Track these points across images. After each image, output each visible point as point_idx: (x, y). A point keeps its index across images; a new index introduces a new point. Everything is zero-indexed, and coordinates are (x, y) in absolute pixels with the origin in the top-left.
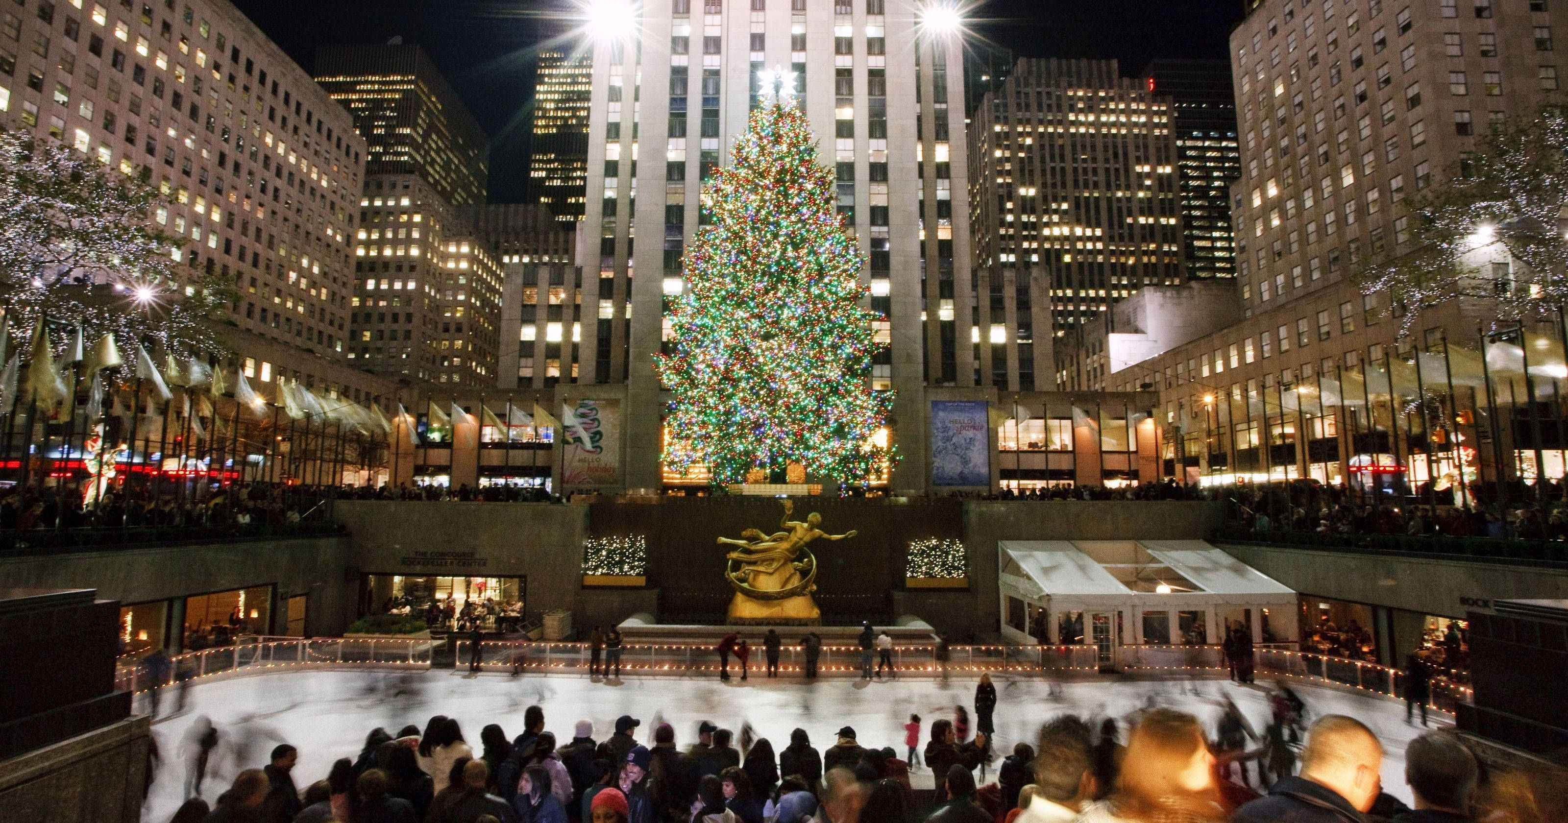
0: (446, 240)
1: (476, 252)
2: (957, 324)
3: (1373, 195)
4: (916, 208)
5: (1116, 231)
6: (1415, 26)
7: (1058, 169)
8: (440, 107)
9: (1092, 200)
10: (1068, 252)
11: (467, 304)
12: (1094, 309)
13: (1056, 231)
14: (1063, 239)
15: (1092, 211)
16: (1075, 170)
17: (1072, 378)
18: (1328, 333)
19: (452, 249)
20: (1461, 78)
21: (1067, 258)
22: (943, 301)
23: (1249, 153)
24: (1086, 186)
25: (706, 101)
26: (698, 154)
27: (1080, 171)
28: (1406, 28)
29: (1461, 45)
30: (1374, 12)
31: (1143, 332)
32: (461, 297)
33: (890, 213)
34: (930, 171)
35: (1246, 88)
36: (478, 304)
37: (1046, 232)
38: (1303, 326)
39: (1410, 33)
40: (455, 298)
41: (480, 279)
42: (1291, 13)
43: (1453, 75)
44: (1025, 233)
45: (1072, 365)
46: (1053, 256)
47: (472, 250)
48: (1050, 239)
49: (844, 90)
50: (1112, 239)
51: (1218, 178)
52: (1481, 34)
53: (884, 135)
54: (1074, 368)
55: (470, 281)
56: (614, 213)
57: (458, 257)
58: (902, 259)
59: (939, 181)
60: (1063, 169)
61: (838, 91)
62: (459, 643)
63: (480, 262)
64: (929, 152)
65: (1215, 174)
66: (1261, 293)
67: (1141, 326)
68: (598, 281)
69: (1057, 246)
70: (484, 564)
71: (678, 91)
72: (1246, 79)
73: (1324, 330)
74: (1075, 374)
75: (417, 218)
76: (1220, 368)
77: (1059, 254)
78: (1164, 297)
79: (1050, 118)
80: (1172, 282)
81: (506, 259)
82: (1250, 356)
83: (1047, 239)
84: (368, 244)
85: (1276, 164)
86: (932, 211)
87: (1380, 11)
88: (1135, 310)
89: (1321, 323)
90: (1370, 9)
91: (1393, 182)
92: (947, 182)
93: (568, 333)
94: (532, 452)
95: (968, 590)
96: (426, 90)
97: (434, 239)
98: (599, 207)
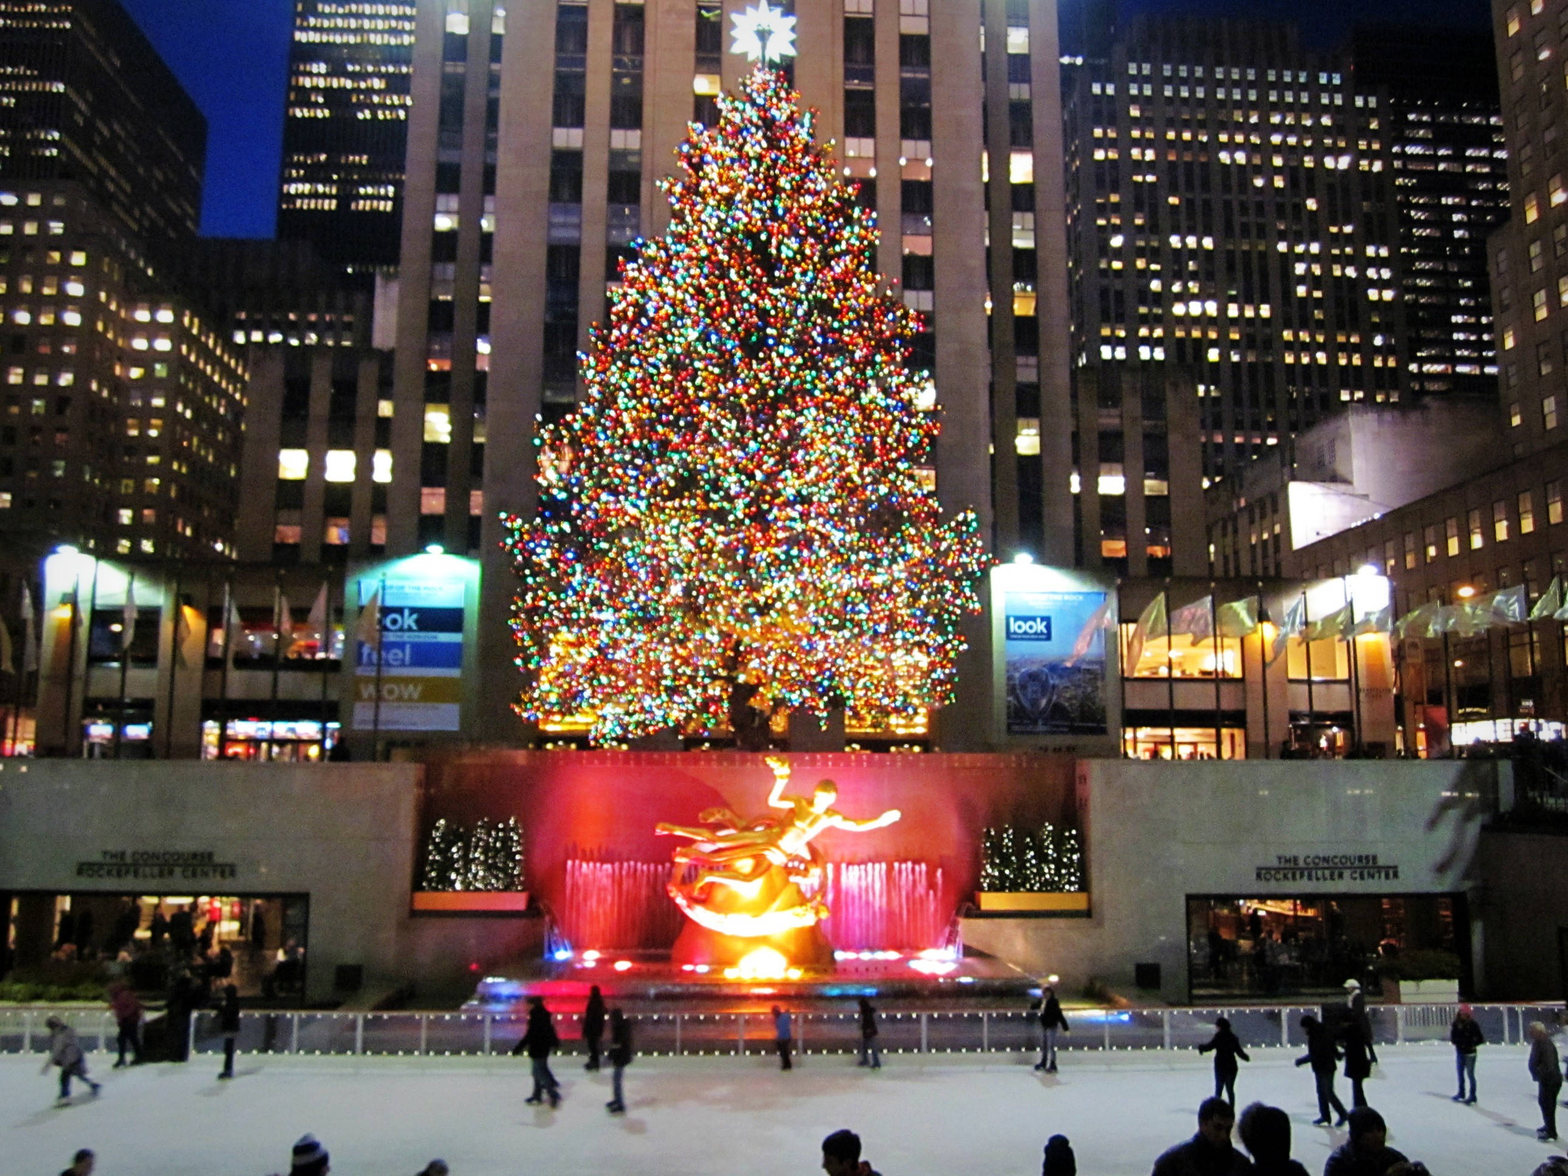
0: (130, 301)
1: (186, 321)
2: (1046, 461)
4: (978, 262)
5: (1295, 311)
7: (1198, 203)
8: (118, 63)
9: (1255, 256)
10: (1213, 344)
11: (168, 414)
12: (1258, 441)
13: (1195, 308)
14: (1203, 321)
15: (1256, 277)
16: (1227, 205)
17: (1226, 558)
19: (142, 315)
21: (1213, 355)
22: (1021, 422)
24: (1245, 231)
26: (605, 156)
27: (1236, 206)
31: (1347, 482)
32: (158, 402)
33: (936, 266)
34: (1002, 199)
35: (1518, 73)
36: (188, 414)
37: (1178, 309)
40: (147, 403)
41: (192, 371)
44: (1143, 310)
45: (1224, 535)
46: (1189, 351)
47: (178, 317)
48: (1187, 321)
49: (860, 54)
50: (1287, 324)
51: (1460, 225)
53: (926, 134)
54: (1229, 540)
55: (173, 373)
56: (450, 257)
57: (153, 330)
58: (957, 346)
59: (1017, 216)
60: (1207, 204)
61: (848, 57)
62: (195, 1015)
63: (194, 342)
64: (1000, 167)
65: (1456, 217)
66: (1544, 417)
67: (1341, 469)
68: (423, 376)
69: (1196, 334)
70: (233, 873)
72: (1518, 58)
74: (1229, 551)
75: (78, 259)
76: (1477, 542)
77: (1202, 345)
78: (1380, 422)
79: (1186, 117)
80: (1388, 398)
81: (240, 338)
82: (1527, 522)
83: (1181, 321)
86: (1005, 266)
88: (1332, 442)
92: (1029, 217)
93: (365, 467)
94: (318, 676)
95: (1088, 914)
96: (92, 32)
97: (108, 297)
98: (425, 246)
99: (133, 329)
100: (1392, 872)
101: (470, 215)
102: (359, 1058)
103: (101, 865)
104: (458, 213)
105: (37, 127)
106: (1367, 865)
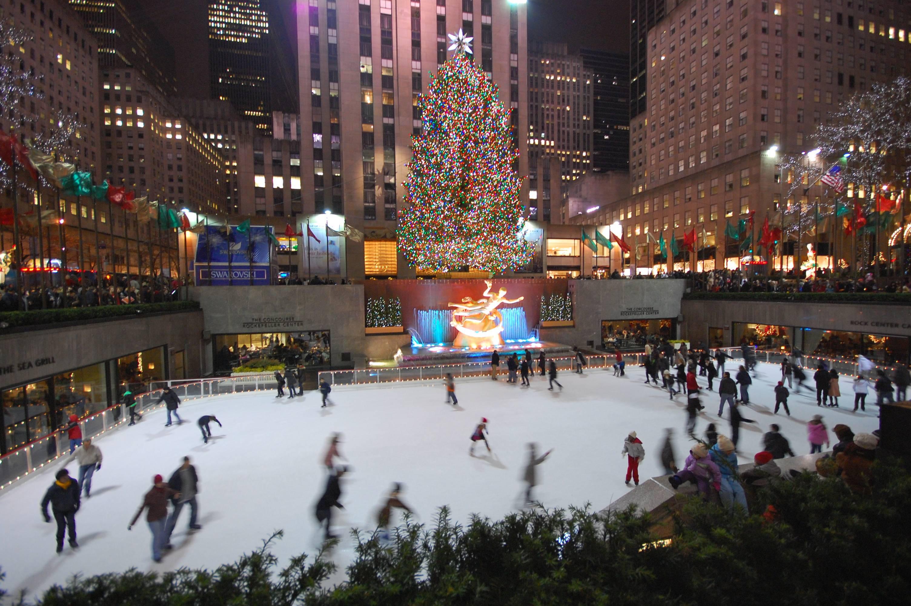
0: (163, 119)
1: (187, 128)
3: (717, 128)
5: (561, 143)
6: (749, 36)
7: (534, 106)
13: (532, 142)
14: (535, 146)
18: (690, 198)
19: (169, 125)
20: (766, 67)
23: (652, 102)
25: (383, 33)
26: (380, 69)
28: (744, 37)
29: (768, 49)
30: (728, 26)
38: (677, 194)
39: (746, 40)
42: (684, 22)
43: (763, 66)
47: (184, 126)
50: (559, 148)
52: (776, 45)
56: (319, 105)
57: (174, 131)
62: (319, 373)
68: (312, 150)
69: (532, 150)
70: (302, 324)
71: (365, 23)
72: (654, 59)
73: (688, 197)
76: (630, 216)
82: (647, 209)
84: (124, 117)
85: (666, 108)
87: (731, 26)
89: (687, 193)
90: (727, 24)
91: (727, 121)
92: (516, 104)
93: (287, 183)
94: (288, 256)
95: (574, 326)
96: (124, 9)
97: (154, 116)
98: (309, 101)
99: (166, 130)
100: (657, 312)
101: (325, 89)
102: (378, 384)
103: (252, 323)
104: (320, 88)
105: (105, 47)
106: (651, 310)
